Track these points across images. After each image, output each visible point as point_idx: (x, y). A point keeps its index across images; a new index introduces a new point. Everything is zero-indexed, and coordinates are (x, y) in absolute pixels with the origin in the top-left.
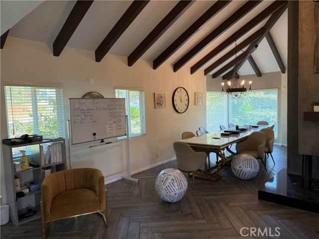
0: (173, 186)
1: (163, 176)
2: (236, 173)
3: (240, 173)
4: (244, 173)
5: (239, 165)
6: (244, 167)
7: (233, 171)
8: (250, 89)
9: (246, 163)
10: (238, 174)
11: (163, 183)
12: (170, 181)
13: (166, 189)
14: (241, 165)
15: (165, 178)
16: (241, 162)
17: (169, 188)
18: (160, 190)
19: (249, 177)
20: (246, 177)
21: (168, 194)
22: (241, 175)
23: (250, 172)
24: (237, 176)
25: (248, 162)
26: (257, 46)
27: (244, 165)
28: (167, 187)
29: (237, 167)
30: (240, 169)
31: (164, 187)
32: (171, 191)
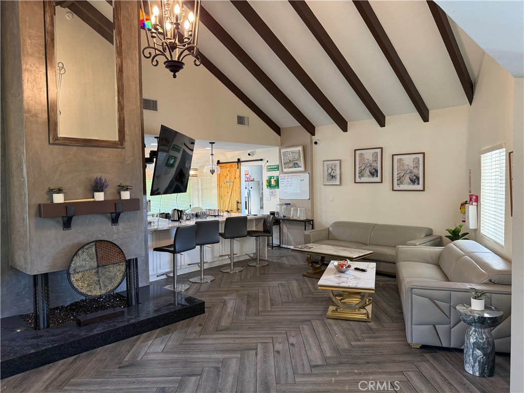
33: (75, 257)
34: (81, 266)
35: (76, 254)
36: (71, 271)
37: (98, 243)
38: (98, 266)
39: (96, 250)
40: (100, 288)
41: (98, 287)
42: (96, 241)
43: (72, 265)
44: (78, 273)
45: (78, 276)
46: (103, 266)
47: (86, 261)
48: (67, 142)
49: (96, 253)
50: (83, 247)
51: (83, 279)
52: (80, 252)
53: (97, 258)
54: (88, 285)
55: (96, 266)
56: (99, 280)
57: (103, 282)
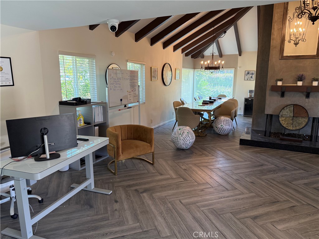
0: (188, 137)
1: (179, 131)
2: (218, 130)
3: (221, 130)
4: (224, 130)
5: (221, 124)
6: (224, 126)
7: (216, 129)
8: (222, 67)
9: (226, 123)
10: (219, 131)
11: (180, 135)
12: (186, 133)
13: (184, 139)
14: (222, 124)
15: (182, 132)
16: (222, 122)
17: (185, 139)
18: (179, 140)
19: (227, 133)
20: (225, 133)
21: (185, 143)
22: (221, 132)
23: (228, 129)
24: (219, 132)
25: (227, 122)
26: (225, 32)
27: (225, 124)
28: (184, 138)
29: (219, 126)
30: (221, 127)
31: (182, 138)
32: (187, 141)
33: (283, 110)
34: (285, 115)
35: (283, 109)
36: (280, 116)
37: (295, 106)
38: (294, 116)
39: (293, 109)
40: (293, 127)
41: (292, 126)
42: (294, 105)
43: (281, 113)
44: (283, 117)
45: (283, 119)
46: (296, 117)
47: (288, 113)
48: (287, 58)
49: (294, 110)
50: (287, 106)
51: (285, 120)
52: (285, 108)
53: (294, 112)
54: (287, 124)
55: (292, 116)
56: (293, 123)
57: (295, 125)
